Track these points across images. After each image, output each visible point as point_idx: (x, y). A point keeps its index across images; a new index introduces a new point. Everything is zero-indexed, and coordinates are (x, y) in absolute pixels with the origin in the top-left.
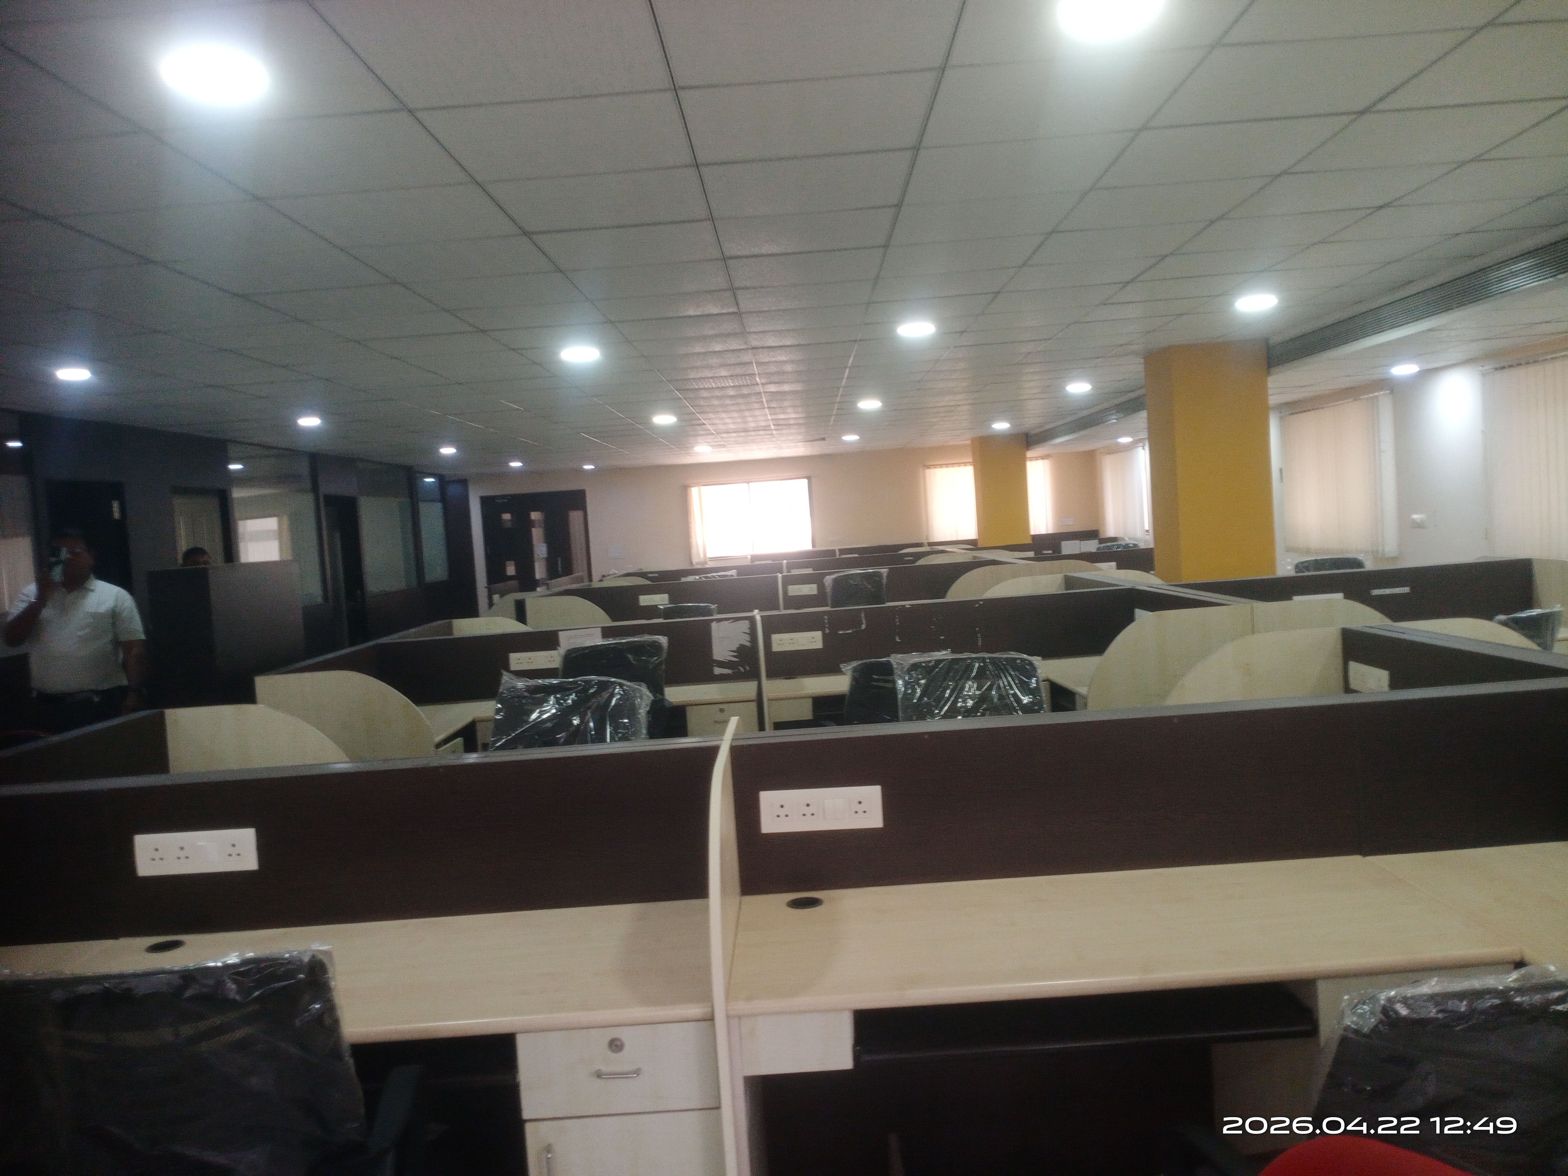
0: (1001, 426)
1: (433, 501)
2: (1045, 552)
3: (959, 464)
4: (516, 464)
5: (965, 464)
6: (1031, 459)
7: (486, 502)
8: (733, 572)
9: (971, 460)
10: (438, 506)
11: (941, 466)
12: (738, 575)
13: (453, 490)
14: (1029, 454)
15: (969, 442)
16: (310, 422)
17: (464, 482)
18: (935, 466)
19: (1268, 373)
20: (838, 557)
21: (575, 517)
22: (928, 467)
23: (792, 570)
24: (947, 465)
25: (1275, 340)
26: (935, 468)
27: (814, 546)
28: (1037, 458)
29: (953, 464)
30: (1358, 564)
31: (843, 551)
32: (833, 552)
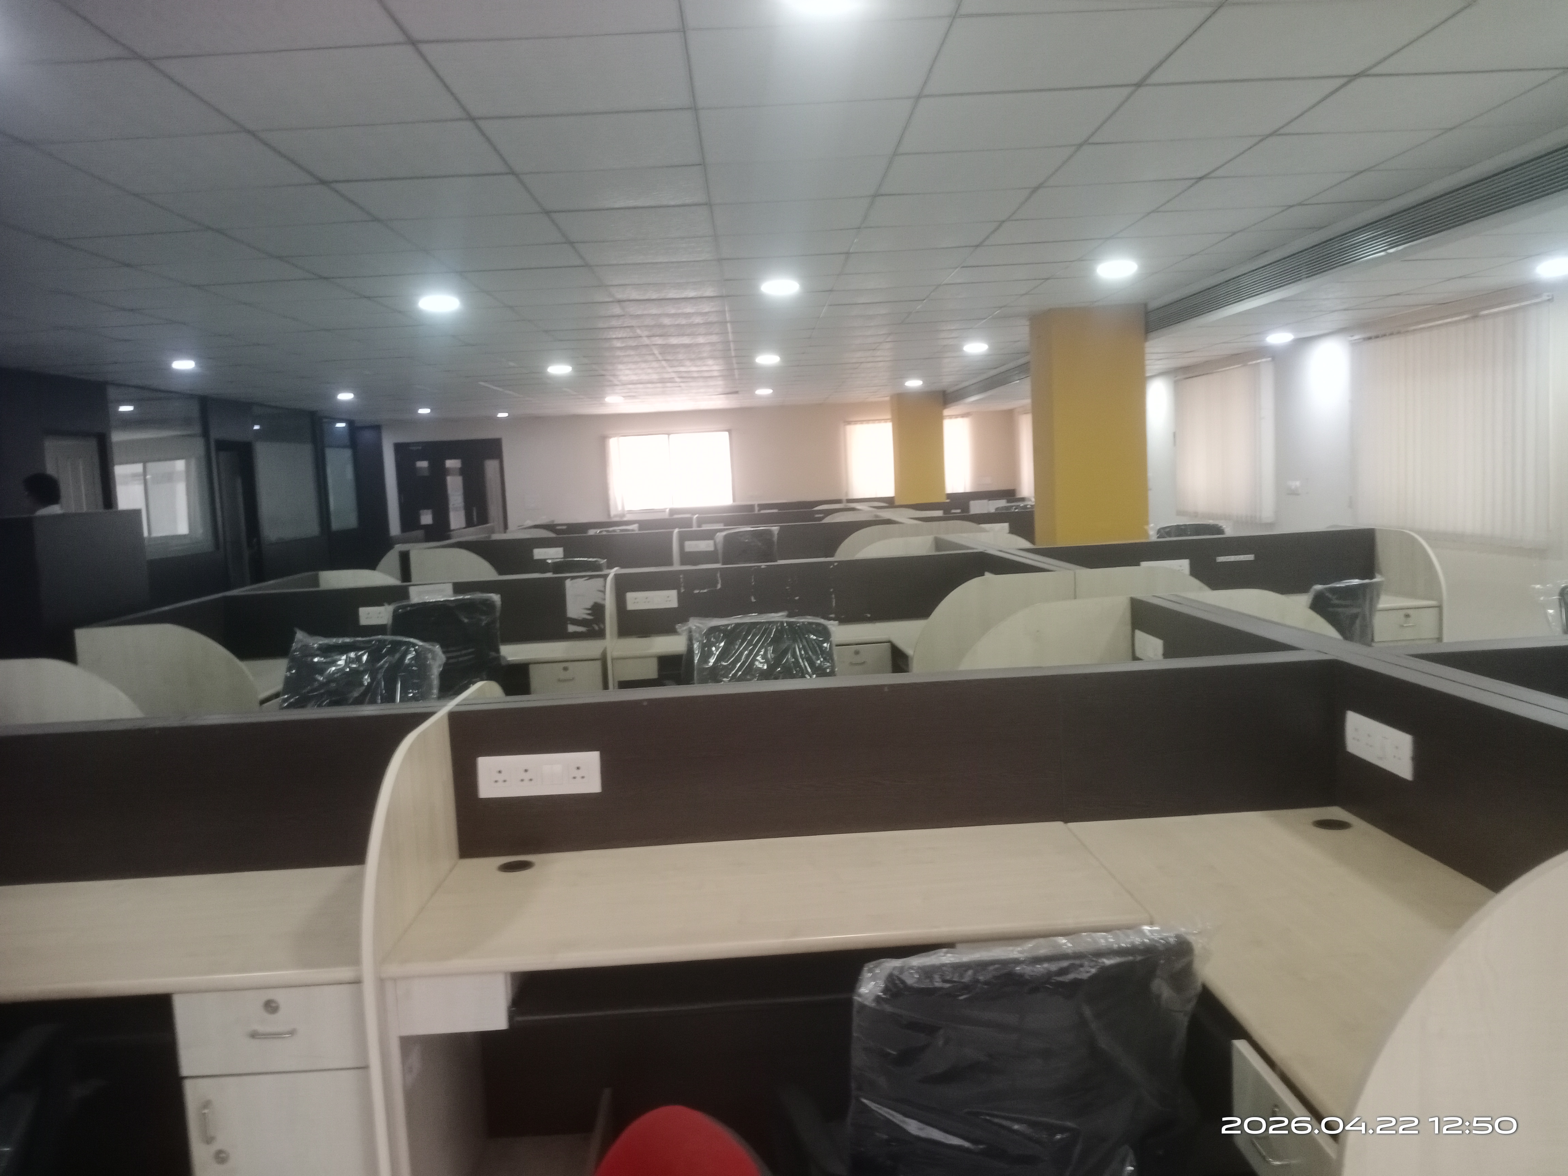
0: (914, 383)
1: (344, 447)
2: (953, 511)
3: (879, 421)
4: (424, 411)
5: (885, 420)
6: (950, 416)
7: (400, 449)
8: (635, 527)
9: (889, 416)
10: (347, 454)
11: (862, 422)
12: (640, 528)
13: (367, 436)
14: (946, 412)
15: (888, 399)
16: (184, 365)
17: (377, 428)
18: (856, 422)
19: (1146, 339)
20: (756, 512)
21: (491, 466)
22: (849, 423)
23: (703, 525)
24: (868, 421)
25: (1153, 305)
26: (856, 424)
27: (734, 501)
28: (953, 417)
29: (874, 421)
30: (1218, 530)
31: (762, 507)
32: (751, 507)
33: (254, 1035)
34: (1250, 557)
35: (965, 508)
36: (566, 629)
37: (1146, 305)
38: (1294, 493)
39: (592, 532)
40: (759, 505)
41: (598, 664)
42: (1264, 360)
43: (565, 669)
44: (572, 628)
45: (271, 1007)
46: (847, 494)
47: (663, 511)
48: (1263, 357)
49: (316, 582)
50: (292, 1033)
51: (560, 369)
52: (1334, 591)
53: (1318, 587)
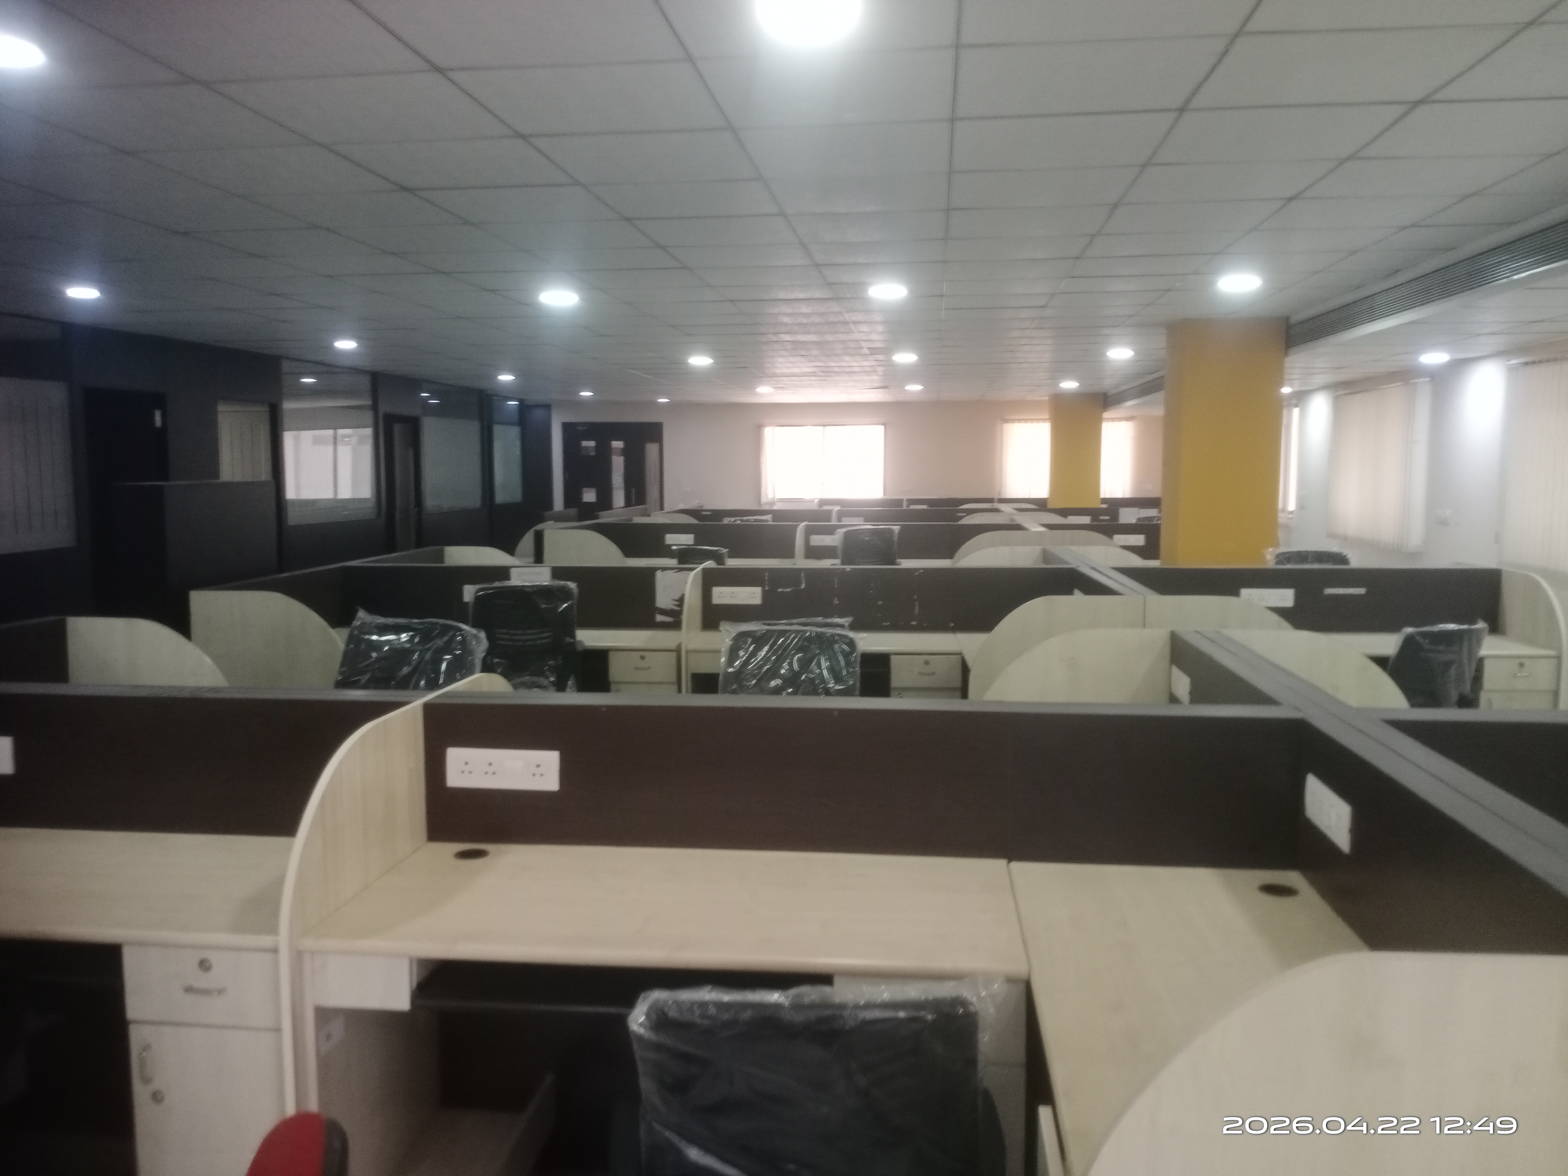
0: (1069, 385)
1: (512, 424)
3: (1038, 420)
4: (586, 394)
5: (1044, 420)
6: (1108, 420)
7: (567, 428)
8: (768, 517)
9: (1047, 416)
10: (516, 431)
11: (1020, 420)
12: (774, 520)
13: (537, 415)
14: (1106, 415)
15: (1046, 398)
16: (346, 345)
17: (547, 407)
18: (1013, 421)
19: (1286, 354)
21: (651, 449)
22: (1007, 421)
24: (1026, 420)
25: (1295, 319)
26: (1014, 422)
28: (1113, 419)
29: (1032, 420)
30: (1341, 559)
31: (912, 502)
32: (899, 502)
33: (189, 990)
34: (1361, 591)
35: (1115, 516)
36: (654, 617)
37: (1287, 319)
38: (1443, 522)
39: (726, 521)
40: (908, 500)
41: (673, 655)
42: (1422, 380)
43: (643, 658)
44: (659, 618)
45: (204, 965)
46: (1000, 493)
47: (812, 501)
48: (1421, 376)
49: (440, 557)
50: (221, 991)
51: (700, 361)
52: (1425, 635)
53: (1409, 630)
